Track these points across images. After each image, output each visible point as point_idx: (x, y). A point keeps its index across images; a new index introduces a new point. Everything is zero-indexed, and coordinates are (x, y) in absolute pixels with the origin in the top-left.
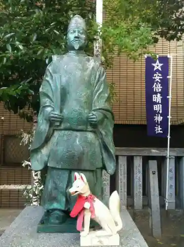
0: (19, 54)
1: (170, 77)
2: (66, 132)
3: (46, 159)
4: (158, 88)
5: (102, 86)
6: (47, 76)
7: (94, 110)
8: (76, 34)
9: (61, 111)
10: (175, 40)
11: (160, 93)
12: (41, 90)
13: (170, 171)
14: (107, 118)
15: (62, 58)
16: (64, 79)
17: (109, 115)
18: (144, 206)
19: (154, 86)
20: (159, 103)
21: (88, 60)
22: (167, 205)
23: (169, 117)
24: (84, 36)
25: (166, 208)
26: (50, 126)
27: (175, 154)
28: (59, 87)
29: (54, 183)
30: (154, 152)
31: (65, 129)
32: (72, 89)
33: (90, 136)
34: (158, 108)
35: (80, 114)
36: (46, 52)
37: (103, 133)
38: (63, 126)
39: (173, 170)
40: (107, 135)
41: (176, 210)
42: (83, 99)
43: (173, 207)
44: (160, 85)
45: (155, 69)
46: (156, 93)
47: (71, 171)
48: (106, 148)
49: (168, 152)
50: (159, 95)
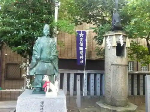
0: (24, 33)
1: (86, 40)
2: (42, 63)
3: (35, 71)
4: (81, 44)
5: (55, 48)
6: (36, 44)
7: (52, 56)
8: (46, 31)
9: (40, 56)
10: (90, 23)
11: (83, 46)
12: (33, 48)
13: (85, 79)
14: (56, 58)
15: (41, 38)
16: (42, 46)
17: (56, 57)
18: (74, 95)
19: (80, 44)
20: (82, 51)
21: (50, 39)
22: (84, 94)
23: (86, 57)
24: (49, 31)
25: (83, 96)
26: (37, 61)
27: (88, 73)
28: (40, 48)
29: (37, 79)
30: (79, 71)
31: (42, 62)
32: (44, 49)
33: (50, 64)
34: (81, 53)
35: (47, 57)
36: (35, 33)
37: (54, 63)
38: (41, 61)
39: (87, 79)
40: (55, 64)
41: (88, 96)
42: (48, 52)
43: (86, 95)
44: (82, 43)
45: (80, 36)
46: (81, 46)
47: (43, 75)
48: (55, 68)
49: (85, 72)
50: (82, 47)
